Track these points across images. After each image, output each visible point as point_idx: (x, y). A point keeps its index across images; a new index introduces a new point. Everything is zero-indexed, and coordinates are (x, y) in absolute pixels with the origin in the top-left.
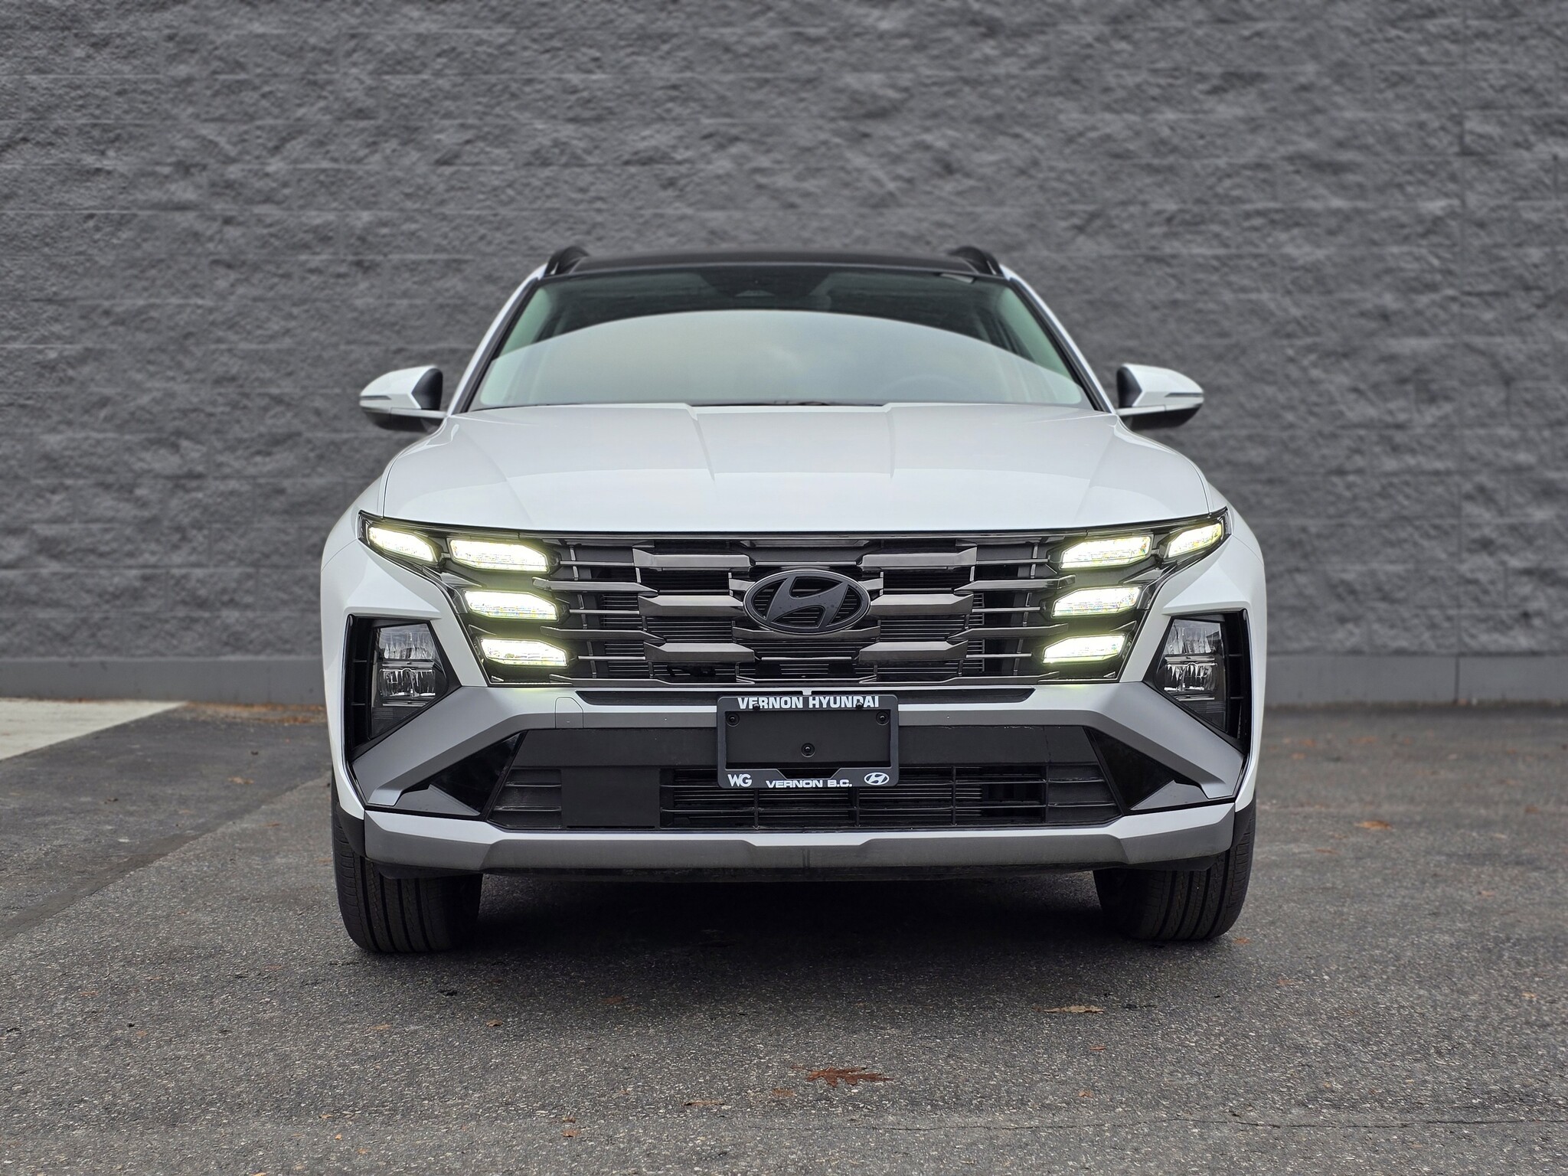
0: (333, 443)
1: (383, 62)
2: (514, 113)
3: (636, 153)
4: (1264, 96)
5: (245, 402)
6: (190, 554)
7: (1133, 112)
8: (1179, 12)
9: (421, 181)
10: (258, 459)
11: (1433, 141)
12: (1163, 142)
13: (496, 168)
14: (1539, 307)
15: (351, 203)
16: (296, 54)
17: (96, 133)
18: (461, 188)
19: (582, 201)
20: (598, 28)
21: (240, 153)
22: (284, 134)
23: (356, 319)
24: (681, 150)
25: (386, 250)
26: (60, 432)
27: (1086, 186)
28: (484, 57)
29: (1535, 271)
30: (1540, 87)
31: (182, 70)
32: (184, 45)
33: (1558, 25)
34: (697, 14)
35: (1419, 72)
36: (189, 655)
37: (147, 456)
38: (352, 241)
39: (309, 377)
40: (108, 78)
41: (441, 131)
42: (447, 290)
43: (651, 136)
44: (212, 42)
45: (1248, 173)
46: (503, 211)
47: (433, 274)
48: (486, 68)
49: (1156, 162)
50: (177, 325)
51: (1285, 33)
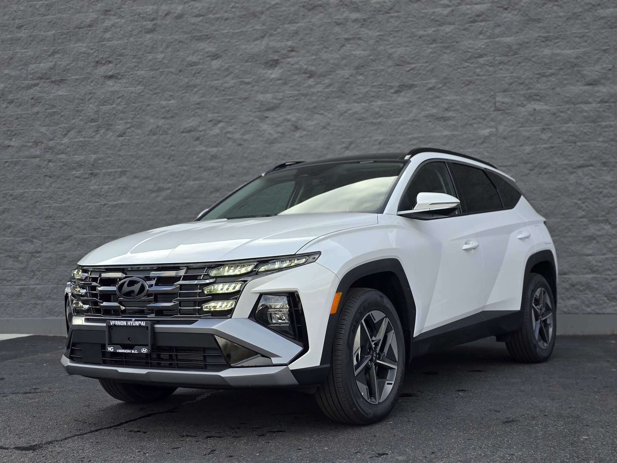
0: (82, 239)
1: (100, 102)
2: (144, 117)
3: (185, 129)
4: (415, 93)
5: (55, 225)
6: (36, 280)
7: (365, 103)
8: (381, 63)
9: (112, 143)
10: (59, 245)
11: (483, 106)
12: (377, 113)
13: (138, 137)
14: (530, 170)
15: (90, 152)
16: (71, 101)
17: (9, 133)
18: (126, 145)
19: (166, 147)
20: (172, 84)
21: (54, 137)
22: (68, 129)
23: (90, 194)
24: (201, 127)
25: (101, 168)
27: (348, 131)
28: (133, 98)
29: (528, 156)
30: (527, 82)
31: (36, 109)
32: (36, 101)
33: (533, 57)
34: (206, 77)
35: (477, 79)
36: (35, 317)
37: (23, 245)
38: (89, 166)
39: (75, 215)
40: (13, 113)
41: (119, 125)
42: (121, 182)
43: (191, 122)
44: (45, 99)
45: (411, 123)
46: (140, 152)
47: (116, 176)
48: (134, 101)
49: (374, 121)
50: (33, 198)
51: (423, 68)
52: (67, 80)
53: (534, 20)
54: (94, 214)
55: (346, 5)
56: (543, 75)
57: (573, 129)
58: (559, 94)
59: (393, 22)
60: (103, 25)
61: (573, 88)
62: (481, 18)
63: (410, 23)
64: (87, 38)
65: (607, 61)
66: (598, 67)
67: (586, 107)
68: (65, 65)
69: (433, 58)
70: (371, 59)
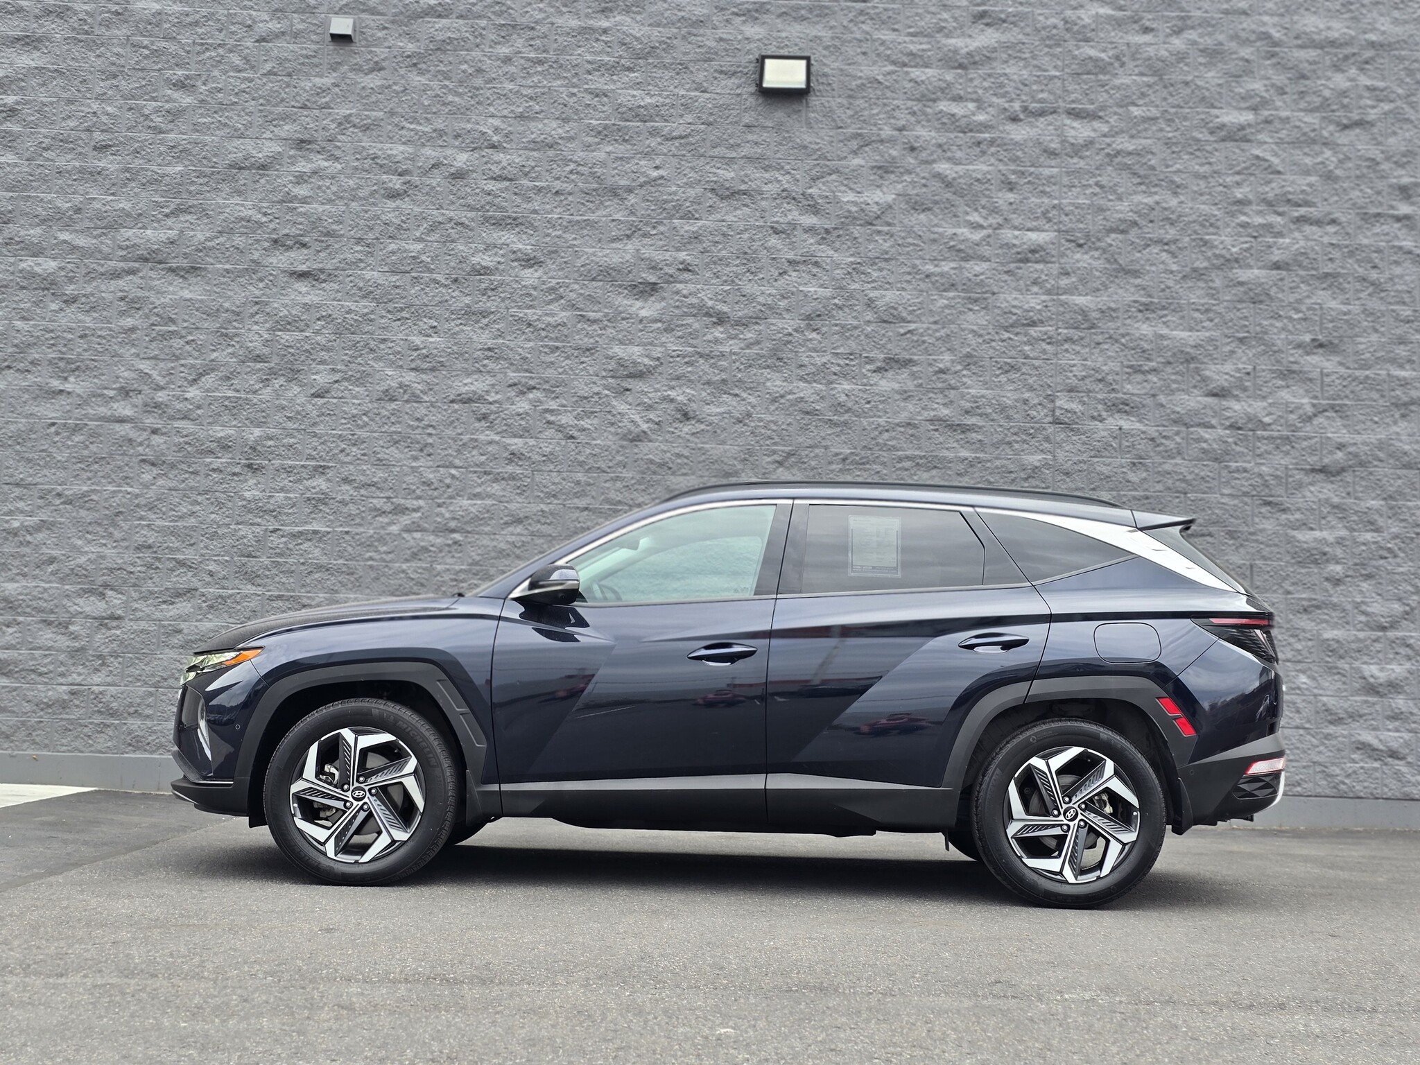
1: (277, 322)
2: (371, 363)
3: (459, 395)
4: (913, 374)
5: (157, 564)
6: (108, 676)
8: (854, 314)
9: (300, 408)
10: (164, 606)
11: (1032, 413)
12: (841, 404)
13: (356, 402)
15: (247, 422)
16: (212, 314)
17: (62, 364)
18: (329, 415)
19: (418, 427)
20: (436, 305)
21: (168, 383)
22: (201, 371)
23: (244, 506)
24: (493, 394)
25: (270, 457)
26: (17, 582)
27: (784, 433)
28: (352, 322)
30: (1110, 377)
31: (128, 322)
32: (132, 304)
33: (1123, 336)
35: (1024, 364)
36: (101, 752)
37: (80, 601)
38: (246, 449)
40: (74, 325)
41: (316, 374)
42: (314, 488)
43: (471, 384)
44: (152, 303)
45: (902, 429)
46: (358, 432)
47: (304, 475)
48: (352, 330)
49: (835, 418)
50: (111, 506)
51: (930, 332)
52: (205, 269)
53: (1127, 272)
54: (251, 549)
55: (794, 199)
56: (1137, 370)
57: (1183, 470)
58: (1162, 406)
59: (881, 241)
60: (292, 169)
61: (1186, 397)
62: (1037, 255)
63: (912, 248)
64: (255, 190)
65: (1244, 359)
66: (1228, 367)
67: (1206, 434)
68: (202, 240)
69: (949, 317)
70: (836, 305)
